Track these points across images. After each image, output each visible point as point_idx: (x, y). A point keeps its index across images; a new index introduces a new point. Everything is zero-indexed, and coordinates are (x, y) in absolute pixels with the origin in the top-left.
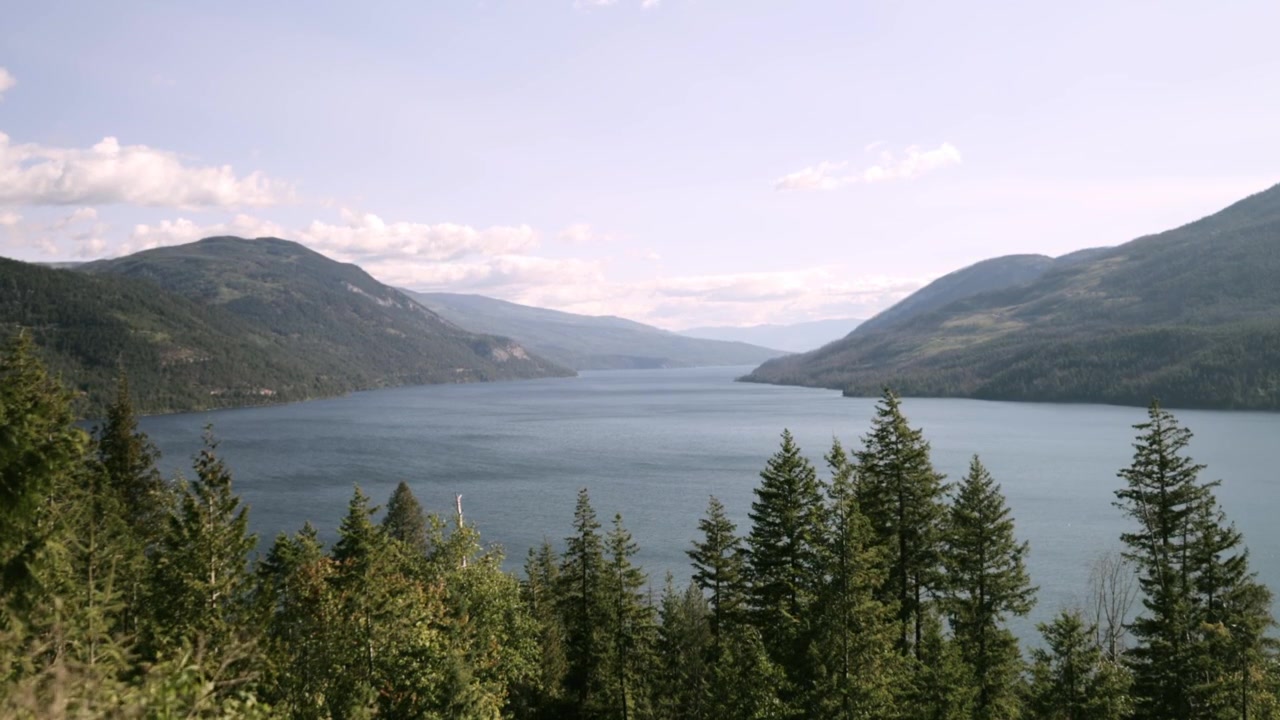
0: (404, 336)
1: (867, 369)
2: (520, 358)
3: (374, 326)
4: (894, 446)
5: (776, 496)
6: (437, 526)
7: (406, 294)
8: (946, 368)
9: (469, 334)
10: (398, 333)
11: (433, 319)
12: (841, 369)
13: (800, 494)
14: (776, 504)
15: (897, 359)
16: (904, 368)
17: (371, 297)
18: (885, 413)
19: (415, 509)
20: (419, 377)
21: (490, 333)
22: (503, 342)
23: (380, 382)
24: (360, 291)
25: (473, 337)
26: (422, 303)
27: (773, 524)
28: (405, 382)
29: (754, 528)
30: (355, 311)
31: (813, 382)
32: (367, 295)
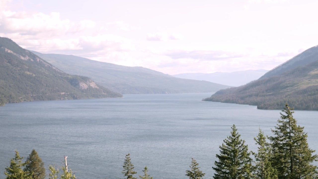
0: (34, 75)
1: (270, 95)
2: (94, 87)
3: (19, 70)
4: (289, 134)
5: (228, 158)
6: (54, 172)
7: (35, 53)
8: (310, 95)
9: (68, 75)
10: (31, 74)
11: (49, 67)
12: (257, 95)
13: (239, 158)
14: (227, 163)
15: (285, 90)
16: (289, 95)
17: (17, 55)
18: (285, 117)
19: (40, 164)
20: (42, 97)
21: (78, 74)
22: (85, 79)
23: (21, 99)
24: (12, 52)
25: (70, 77)
26: (44, 59)
27: (225, 173)
28: (35, 99)
29: (215, 175)
30: (9, 62)
31: (243, 101)
32: (15, 54)
